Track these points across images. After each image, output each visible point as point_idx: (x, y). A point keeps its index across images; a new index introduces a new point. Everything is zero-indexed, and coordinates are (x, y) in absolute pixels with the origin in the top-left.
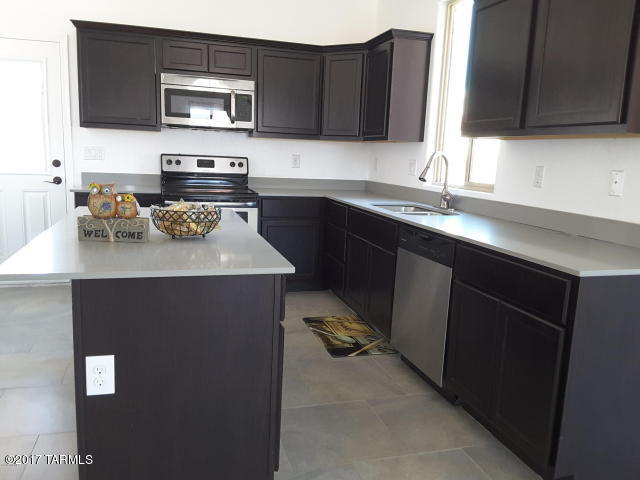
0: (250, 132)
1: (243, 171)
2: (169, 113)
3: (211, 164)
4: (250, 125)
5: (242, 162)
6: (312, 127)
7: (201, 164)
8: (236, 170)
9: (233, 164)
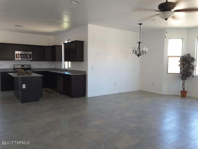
0: (31, 60)
1: (30, 67)
2: (16, 58)
3: (24, 66)
4: (31, 59)
5: (30, 65)
6: (43, 59)
7: (22, 66)
8: (29, 67)
9: (28, 66)
